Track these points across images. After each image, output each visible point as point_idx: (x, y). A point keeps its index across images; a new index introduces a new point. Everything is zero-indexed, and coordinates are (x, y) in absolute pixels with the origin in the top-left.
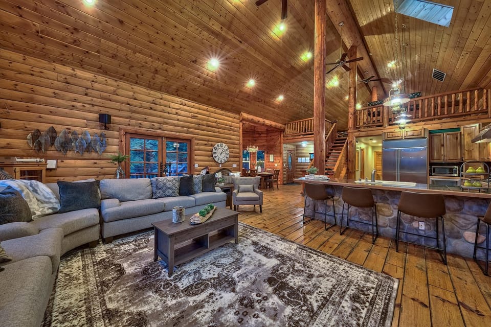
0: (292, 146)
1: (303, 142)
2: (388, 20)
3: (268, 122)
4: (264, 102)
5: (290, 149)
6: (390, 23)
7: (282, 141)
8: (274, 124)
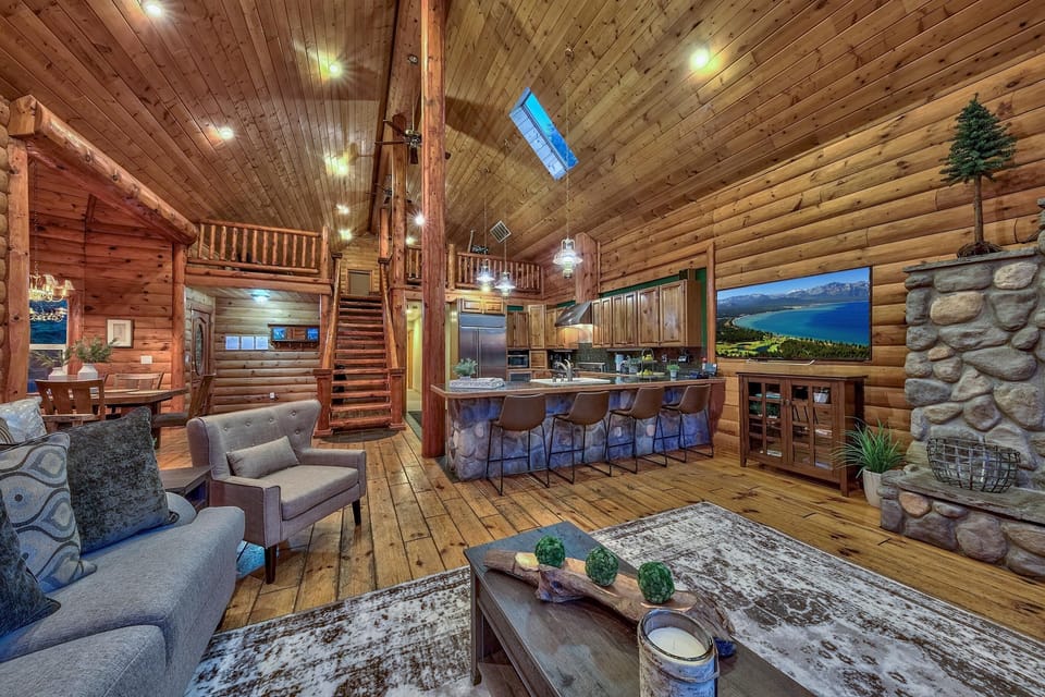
0: (206, 298)
1: (256, 292)
2: (488, 119)
3: (148, 195)
4: (166, 114)
5: (202, 308)
6: (488, 124)
7: (181, 276)
8: (168, 210)
